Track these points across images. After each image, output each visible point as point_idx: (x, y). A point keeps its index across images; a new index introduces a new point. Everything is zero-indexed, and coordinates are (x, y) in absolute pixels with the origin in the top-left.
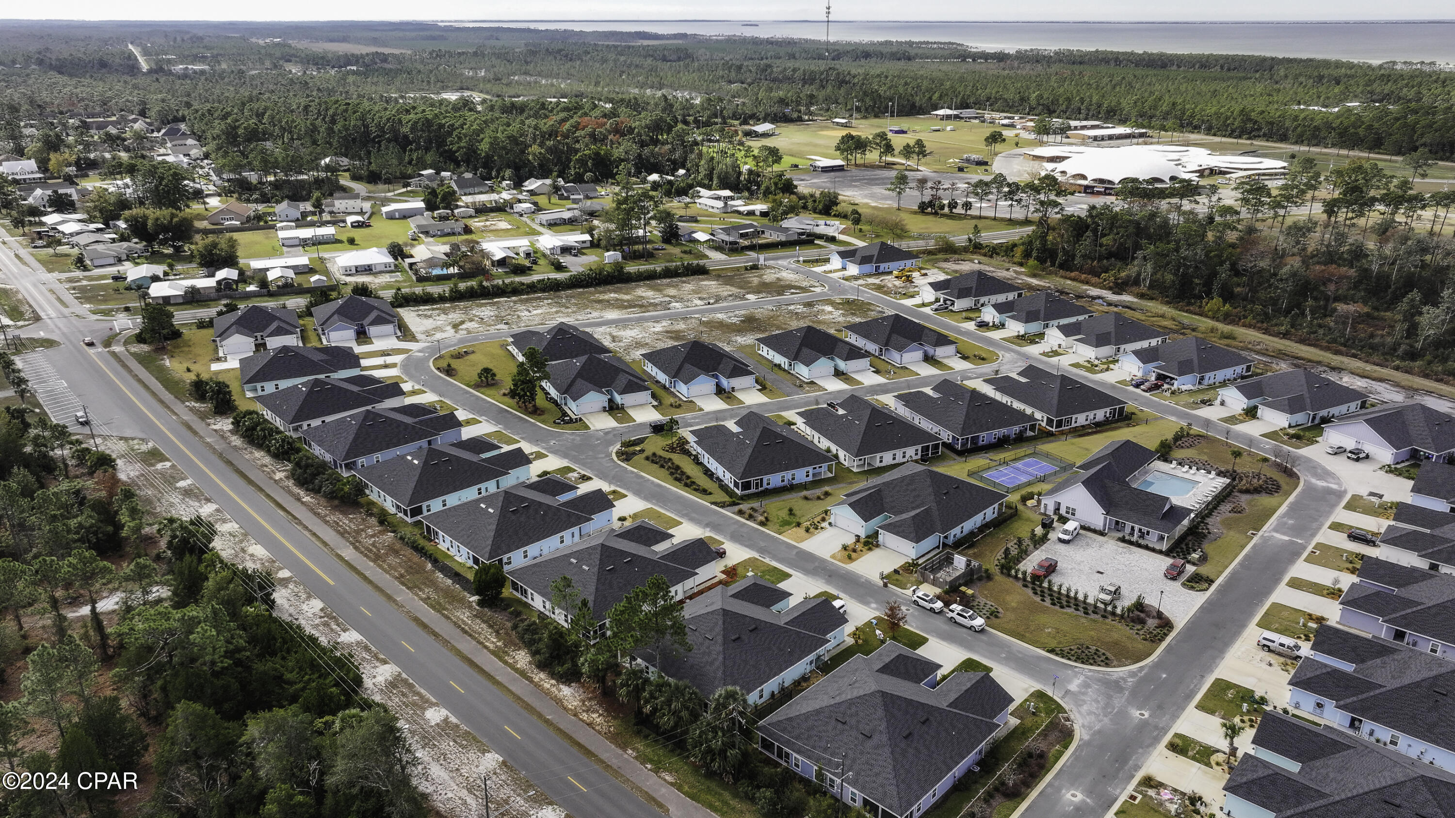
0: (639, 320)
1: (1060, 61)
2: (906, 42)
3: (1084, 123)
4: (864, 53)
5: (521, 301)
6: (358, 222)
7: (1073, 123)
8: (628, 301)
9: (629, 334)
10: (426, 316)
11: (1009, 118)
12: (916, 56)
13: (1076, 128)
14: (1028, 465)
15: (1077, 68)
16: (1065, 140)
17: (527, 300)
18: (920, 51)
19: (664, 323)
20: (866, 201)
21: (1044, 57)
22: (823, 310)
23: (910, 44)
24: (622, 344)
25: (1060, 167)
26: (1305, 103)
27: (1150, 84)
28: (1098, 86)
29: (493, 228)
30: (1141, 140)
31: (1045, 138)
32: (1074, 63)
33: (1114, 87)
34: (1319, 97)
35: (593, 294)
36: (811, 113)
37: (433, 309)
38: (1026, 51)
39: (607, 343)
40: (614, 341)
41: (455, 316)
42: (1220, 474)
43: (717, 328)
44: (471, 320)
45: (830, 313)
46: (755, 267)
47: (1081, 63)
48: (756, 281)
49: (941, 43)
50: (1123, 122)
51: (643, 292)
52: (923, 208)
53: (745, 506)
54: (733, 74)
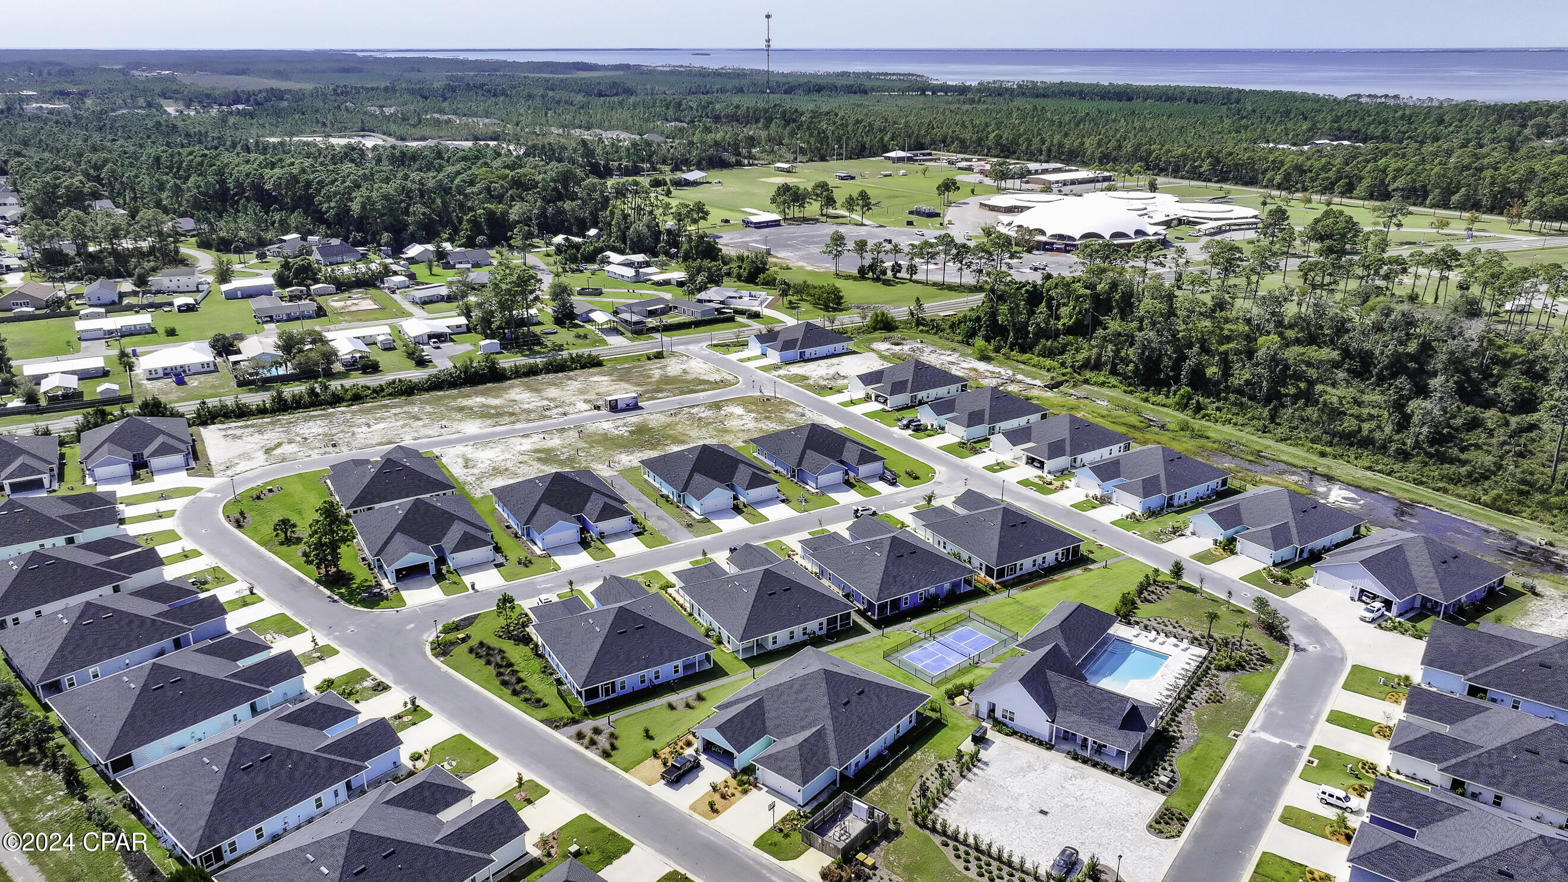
0: (502, 437)
1: (1023, 94)
2: (863, 74)
3: (1045, 166)
4: (817, 87)
5: (362, 411)
6: (187, 305)
7: (1033, 166)
8: (495, 407)
9: (486, 457)
10: (235, 437)
11: (967, 160)
12: (873, 90)
13: (1036, 172)
14: (960, 638)
15: (1040, 102)
16: (1025, 186)
17: (369, 411)
18: (877, 84)
19: (536, 438)
20: (801, 264)
21: (1007, 89)
22: (732, 414)
23: (868, 75)
24: (475, 471)
26: (1274, 141)
27: (1115, 120)
28: (1060, 122)
29: (354, 308)
30: (1106, 184)
31: (1003, 184)
32: (1037, 96)
33: (1077, 125)
34: (1287, 134)
35: (455, 398)
36: (750, 157)
37: (247, 427)
38: (989, 83)
39: (457, 470)
40: (466, 467)
41: (272, 436)
42: (1194, 641)
43: (598, 442)
44: (290, 442)
45: (740, 416)
46: (659, 356)
47: (1044, 96)
48: (657, 374)
49: (900, 75)
50: (1085, 164)
51: (518, 394)
52: (862, 274)
53: (587, 726)
54: (671, 112)
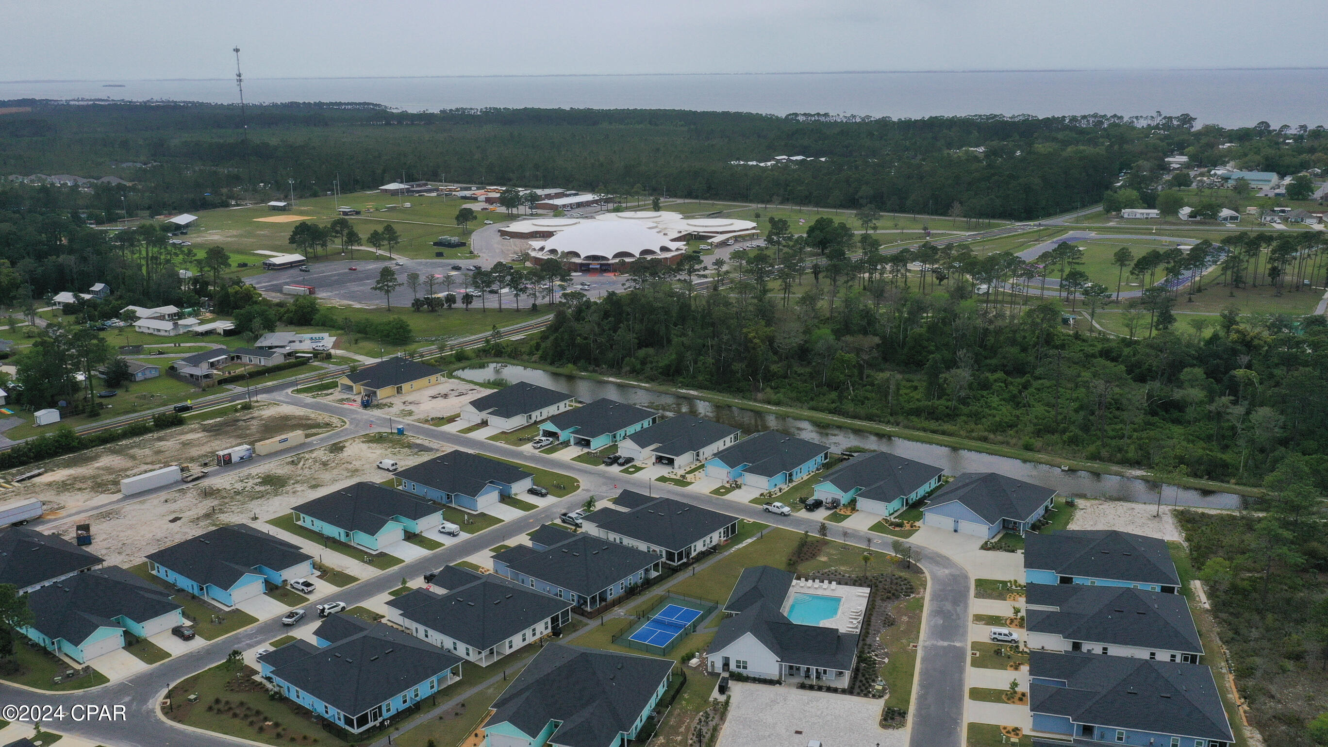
1: (492, 120)
2: (316, 103)
3: (551, 191)
11: (466, 189)
12: (333, 121)
13: (543, 197)
16: (536, 212)
18: (336, 115)
20: (347, 302)
23: (321, 105)
25: (549, 244)
26: (742, 159)
30: (611, 206)
36: (236, 196)
42: (858, 584)
43: (231, 498)
46: (246, 406)
48: (254, 425)
50: (582, 188)
52: (418, 307)
